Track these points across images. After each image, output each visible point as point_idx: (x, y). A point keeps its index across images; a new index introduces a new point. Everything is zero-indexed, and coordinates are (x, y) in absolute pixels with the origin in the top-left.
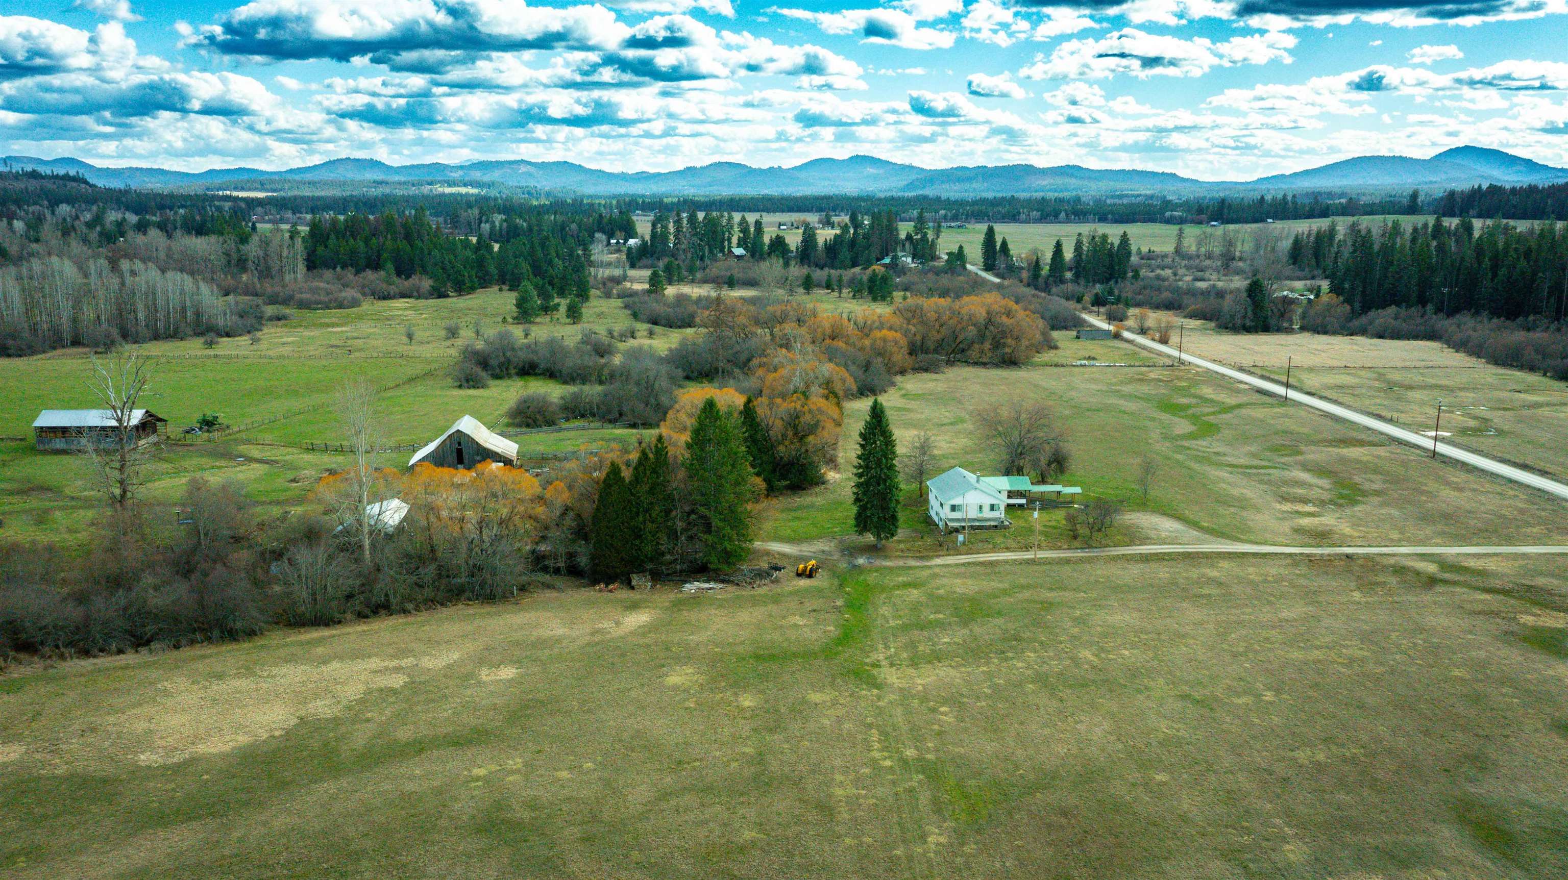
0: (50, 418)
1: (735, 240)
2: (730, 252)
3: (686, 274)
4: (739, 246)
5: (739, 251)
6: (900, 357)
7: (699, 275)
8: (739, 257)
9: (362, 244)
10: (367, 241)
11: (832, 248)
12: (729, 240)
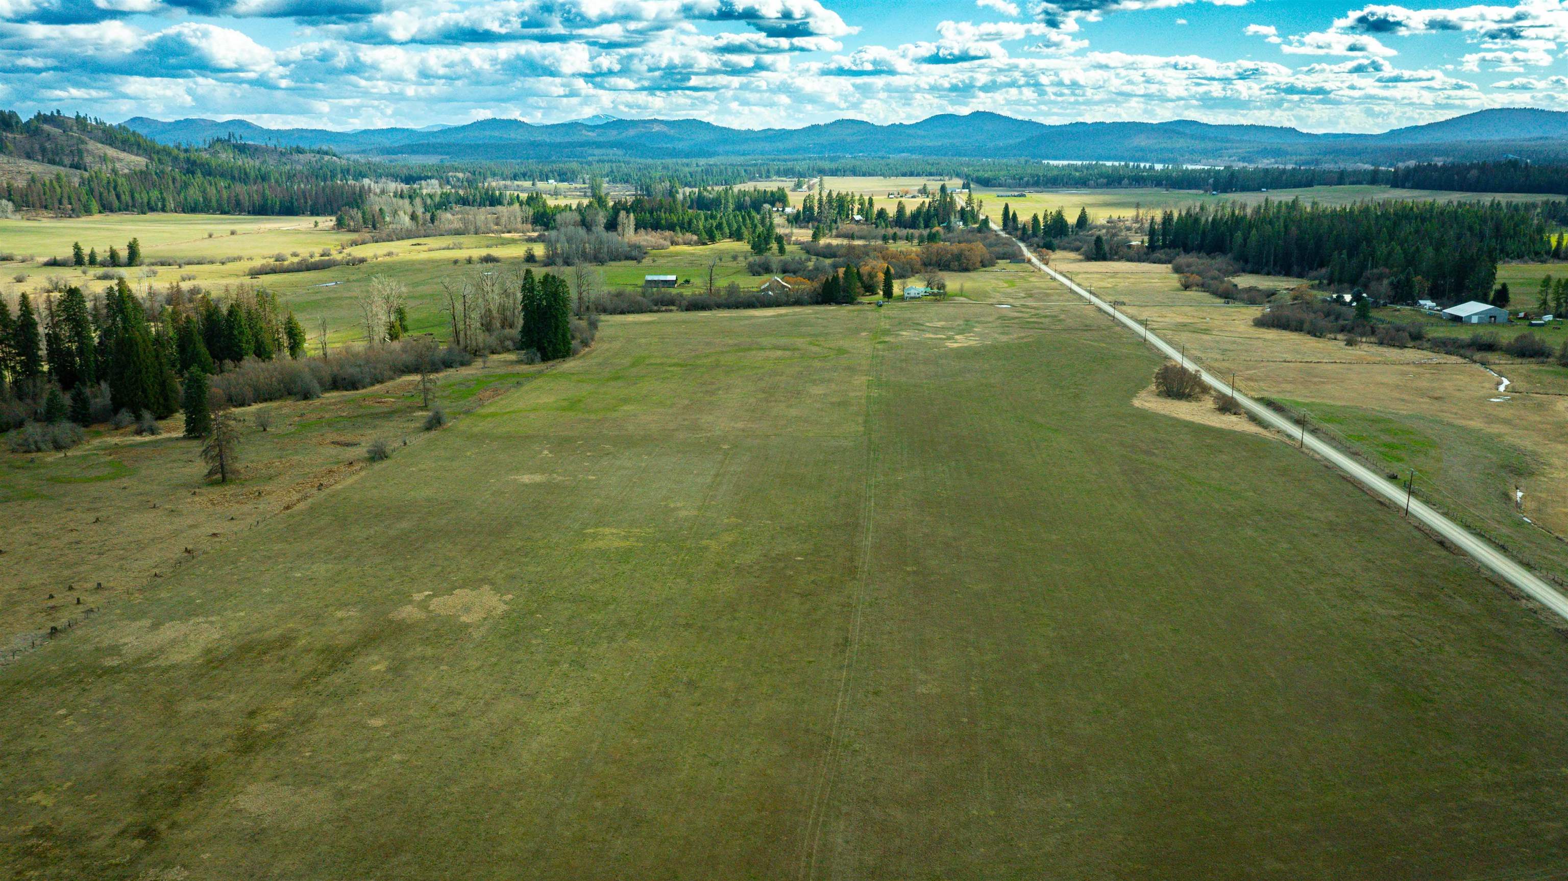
0: (649, 278)
1: (855, 210)
2: (853, 218)
3: (827, 232)
4: (858, 214)
5: (858, 217)
6: (918, 266)
7: (834, 232)
8: (858, 221)
9: (648, 215)
10: (651, 213)
11: (916, 215)
12: (852, 210)
